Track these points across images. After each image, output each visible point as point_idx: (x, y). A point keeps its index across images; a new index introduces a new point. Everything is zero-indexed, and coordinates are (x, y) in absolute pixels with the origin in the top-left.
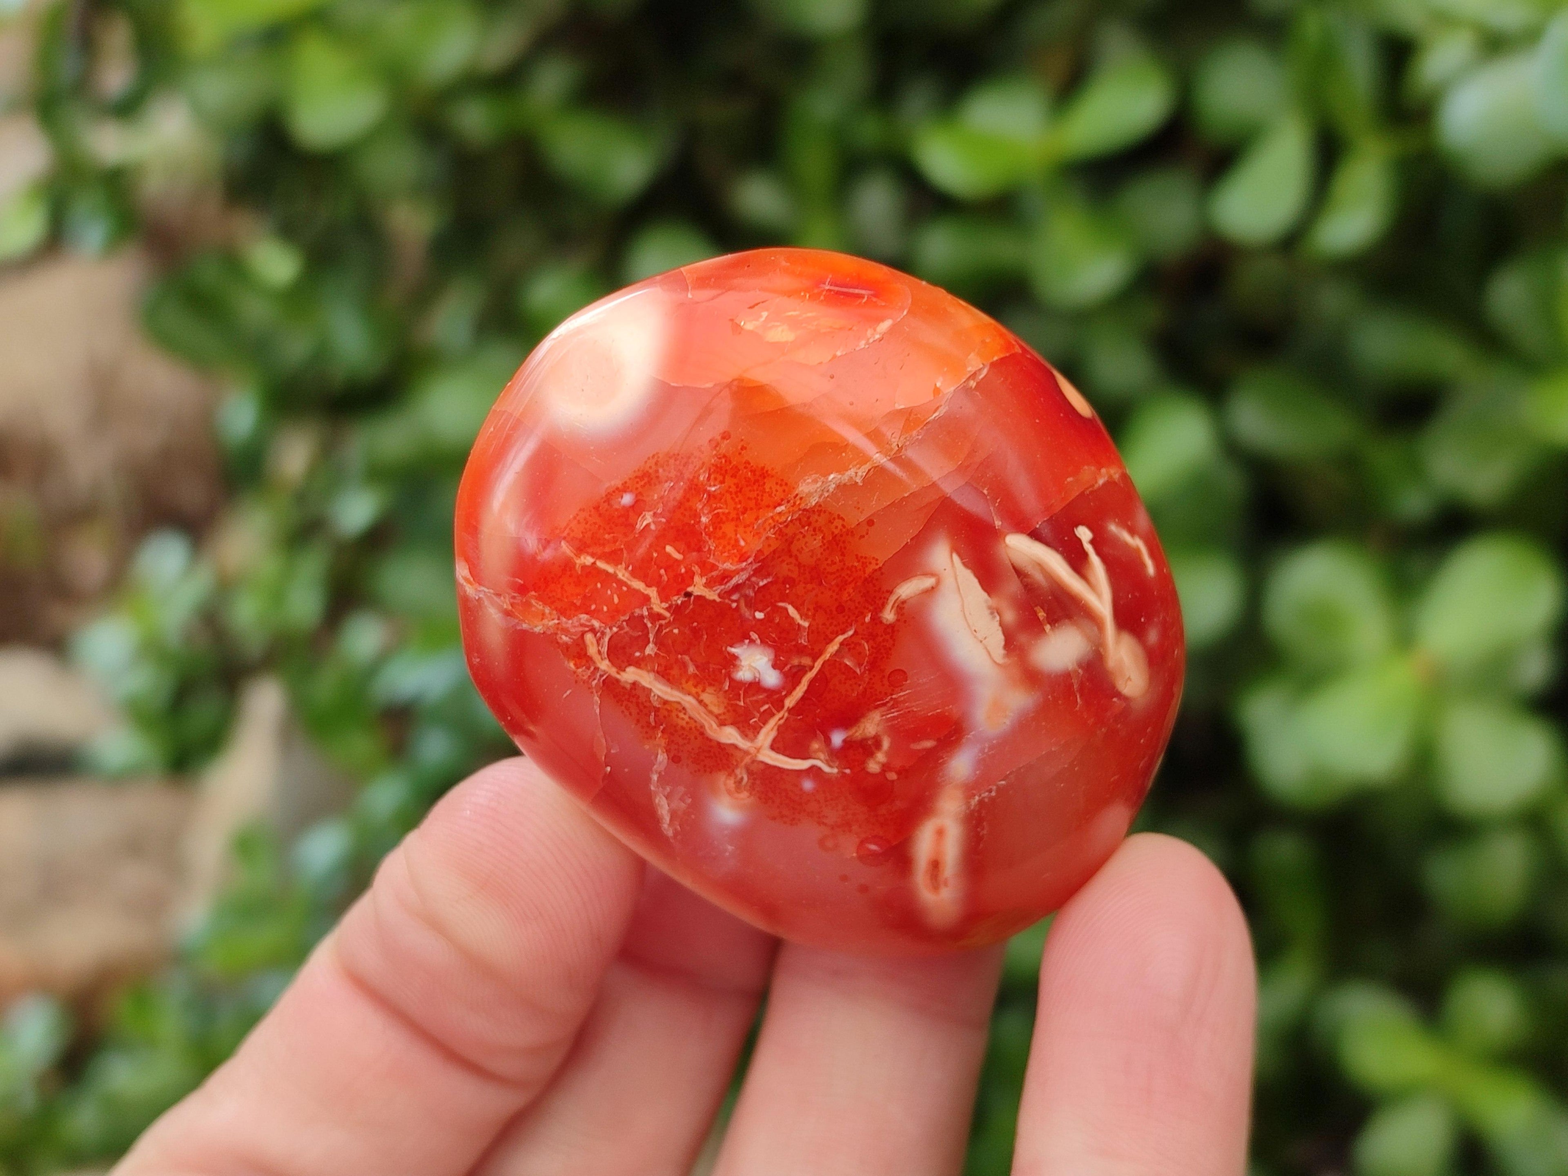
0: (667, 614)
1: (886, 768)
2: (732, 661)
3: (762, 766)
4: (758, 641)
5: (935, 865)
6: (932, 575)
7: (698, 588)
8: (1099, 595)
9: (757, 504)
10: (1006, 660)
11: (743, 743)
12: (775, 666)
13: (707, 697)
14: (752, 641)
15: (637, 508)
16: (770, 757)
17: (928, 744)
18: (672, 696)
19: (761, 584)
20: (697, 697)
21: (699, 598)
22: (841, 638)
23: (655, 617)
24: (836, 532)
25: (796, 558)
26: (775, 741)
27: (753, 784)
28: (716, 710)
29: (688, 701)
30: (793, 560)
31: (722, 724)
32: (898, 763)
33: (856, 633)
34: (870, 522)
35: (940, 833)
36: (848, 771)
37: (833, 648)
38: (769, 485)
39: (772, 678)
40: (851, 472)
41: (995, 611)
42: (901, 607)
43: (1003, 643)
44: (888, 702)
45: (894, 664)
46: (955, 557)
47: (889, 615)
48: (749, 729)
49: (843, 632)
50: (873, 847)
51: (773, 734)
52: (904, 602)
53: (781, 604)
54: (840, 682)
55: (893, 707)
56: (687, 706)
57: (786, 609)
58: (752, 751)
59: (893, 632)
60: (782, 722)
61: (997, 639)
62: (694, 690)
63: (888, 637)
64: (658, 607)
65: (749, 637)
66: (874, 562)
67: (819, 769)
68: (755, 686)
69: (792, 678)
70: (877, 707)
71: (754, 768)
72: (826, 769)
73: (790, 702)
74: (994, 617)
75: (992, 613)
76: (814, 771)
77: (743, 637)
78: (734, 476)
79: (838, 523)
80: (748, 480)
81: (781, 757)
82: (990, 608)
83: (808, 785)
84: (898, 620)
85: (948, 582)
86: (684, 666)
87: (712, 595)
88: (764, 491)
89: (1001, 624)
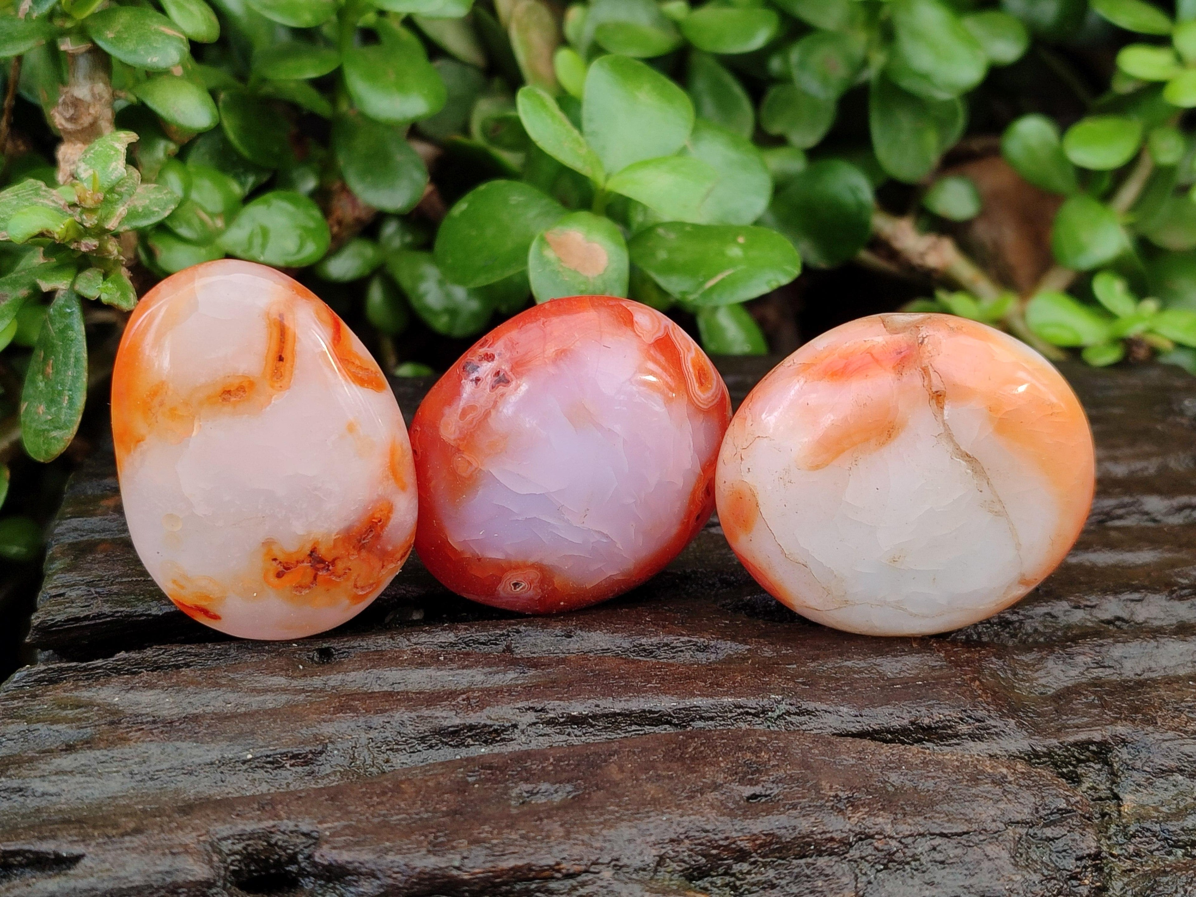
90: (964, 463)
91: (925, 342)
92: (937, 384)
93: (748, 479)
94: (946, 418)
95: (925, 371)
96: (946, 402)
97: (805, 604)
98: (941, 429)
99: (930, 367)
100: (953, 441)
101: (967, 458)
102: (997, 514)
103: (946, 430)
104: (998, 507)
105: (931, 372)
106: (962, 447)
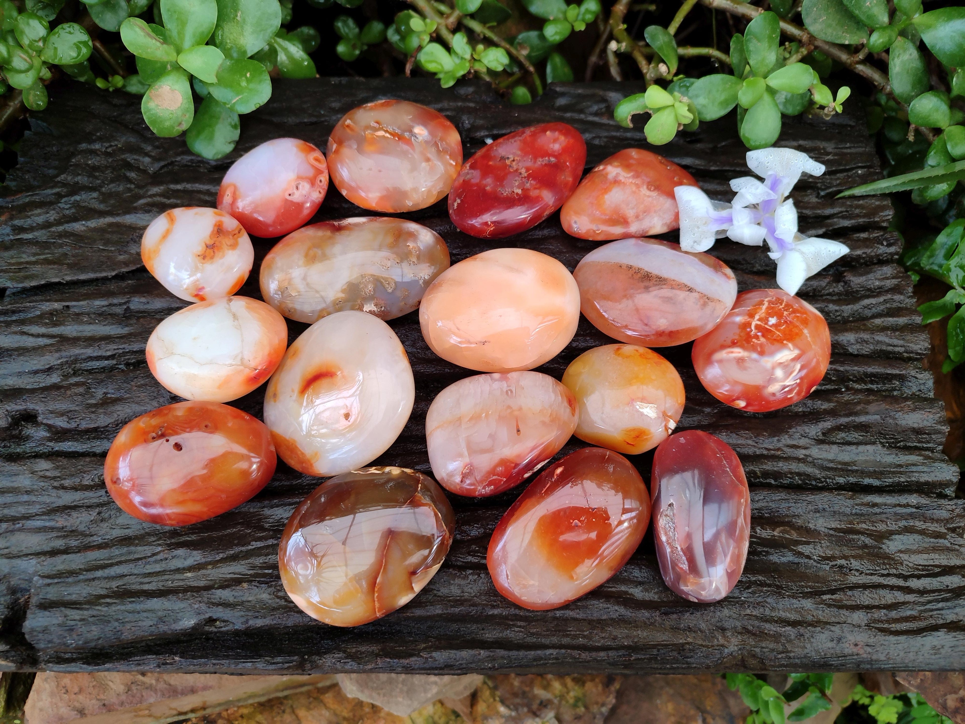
1: (754, 342)
2: (773, 317)
3: (751, 323)
4: (777, 321)
5: (732, 352)
6: (793, 350)
10: (777, 363)
11: (756, 319)
12: (773, 324)
13: (764, 314)
17: (759, 350)
18: (763, 309)
19: (788, 322)
24: (799, 334)
25: (793, 328)
26: (757, 324)
27: (747, 321)
28: (762, 315)
29: (763, 311)
31: (759, 316)
32: (754, 344)
33: (781, 336)
34: (801, 341)
35: (739, 353)
36: (752, 336)
37: (778, 333)
39: (770, 323)
41: (787, 360)
43: (781, 362)
45: (775, 343)
46: (797, 354)
47: (785, 342)
49: (781, 334)
51: (759, 324)
52: (788, 345)
54: (771, 334)
55: (766, 343)
57: (784, 326)
58: (755, 321)
59: (782, 343)
60: (762, 325)
62: (765, 312)
64: (781, 307)
66: (795, 340)
67: (752, 331)
68: (768, 321)
69: (771, 326)
70: (766, 341)
71: (751, 321)
77: (777, 319)
81: (754, 325)
83: (748, 330)
84: (784, 344)
85: (792, 353)
86: (770, 311)
89: (784, 362)
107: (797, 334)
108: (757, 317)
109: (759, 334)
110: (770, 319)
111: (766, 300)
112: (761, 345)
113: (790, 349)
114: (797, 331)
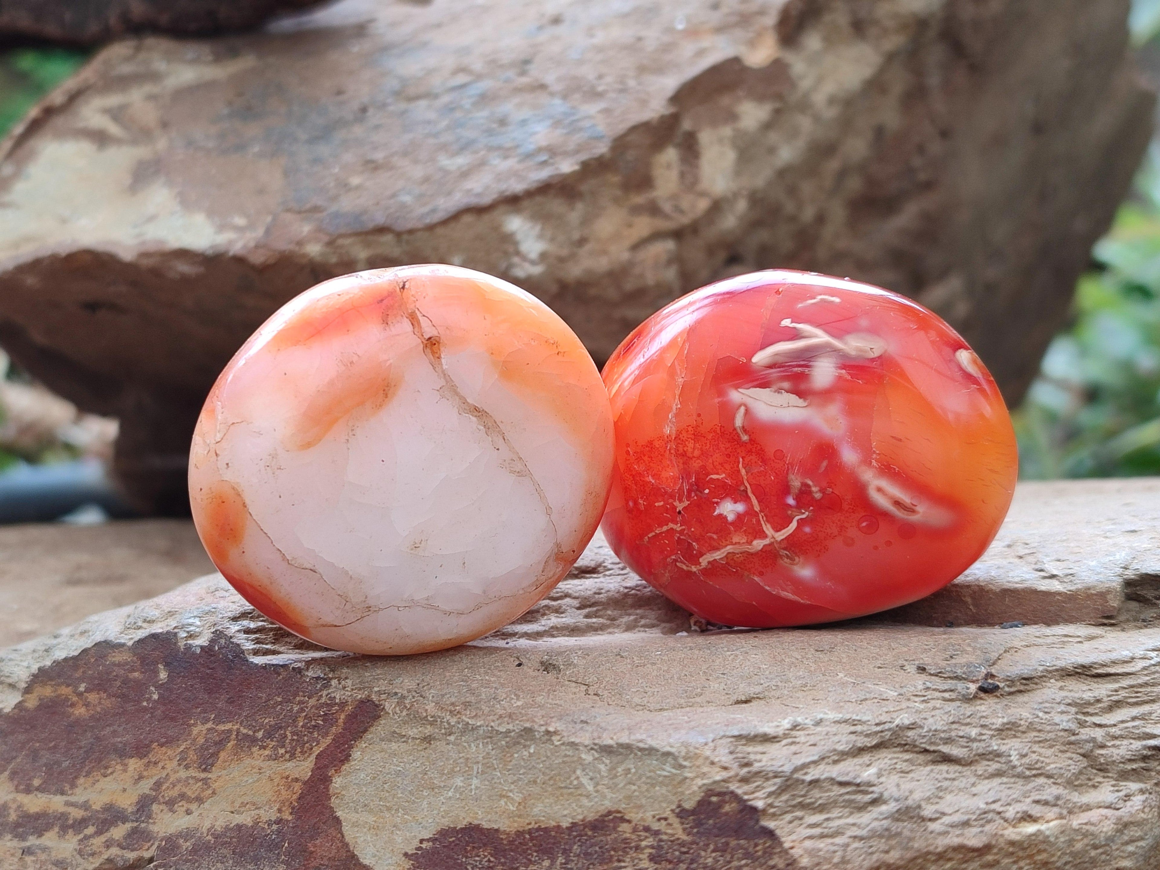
0: (684, 527)
1: (822, 490)
2: (722, 518)
3: (785, 541)
4: (719, 500)
5: (897, 503)
6: (740, 406)
7: (680, 506)
8: (816, 336)
9: (661, 455)
10: (807, 401)
11: (767, 541)
12: (735, 503)
13: (736, 539)
14: (717, 503)
15: (636, 503)
16: (781, 535)
17: (825, 464)
18: (723, 553)
19: (694, 480)
20: (732, 544)
21: (685, 508)
22: (740, 465)
23: (681, 532)
24: (693, 432)
25: (694, 457)
26: (773, 528)
27: (793, 551)
28: (744, 541)
29: (729, 548)
30: (694, 459)
31: (750, 543)
32: (824, 484)
33: (743, 458)
34: (699, 415)
35: (879, 490)
36: (811, 508)
37: (743, 472)
38: (657, 444)
39: (740, 507)
40: (674, 407)
41: (779, 391)
42: (745, 430)
43: (797, 397)
44: (788, 467)
45: (770, 451)
46: (740, 390)
47: (745, 438)
48: (761, 534)
49: (739, 462)
50: (864, 524)
51: (769, 526)
52: (743, 427)
53: (707, 479)
54: (764, 480)
55: (792, 467)
56: (731, 551)
57: (711, 478)
58: (772, 540)
59: (754, 441)
60: (765, 518)
61: (793, 398)
62: (728, 542)
63: (755, 445)
64: (678, 527)
65: (714, 503)
66: (716, 426)
67: (801, 519)
68: (740, 517)
69: (746, 499)
70: (787, 474)
71: (783, 545)
72: (804, 516)
73: (757, 508)
74: (781, 393)
75: (779, 392)
76: (801, 522)
77: (713, 505)
78: (644, 455)
79: (690, 429)
80: (649, 451)
81: (784, 531)
82: (775, 392)
83: (807, 530)
84: (750, 436)
85: (750, 402)
86: (711, 538)
87: (686, 503)
88: (658, 448)
89: (787, 392)
90: (474, 419)
91: (406, 286)
92: (429, 331)
93: (228, 476)
94: (445, 367)
95: (413, 318)
96: (442, 349)
97: (321, 622)
98: (442, 382)
99: (417, 311)
100: (457, 394)
101: (476, 413)
102: (520, 474)
103: (447, 382)
104: (519, 467)
105: (421, 318)
106: (468, 400)
107: (697, 436)
108: (758, 544)
109: (791, 501)
110: (731, 517)
111: (694, 569)
112: (810, 471)
113: (747, 411)
114: (690, 445)
